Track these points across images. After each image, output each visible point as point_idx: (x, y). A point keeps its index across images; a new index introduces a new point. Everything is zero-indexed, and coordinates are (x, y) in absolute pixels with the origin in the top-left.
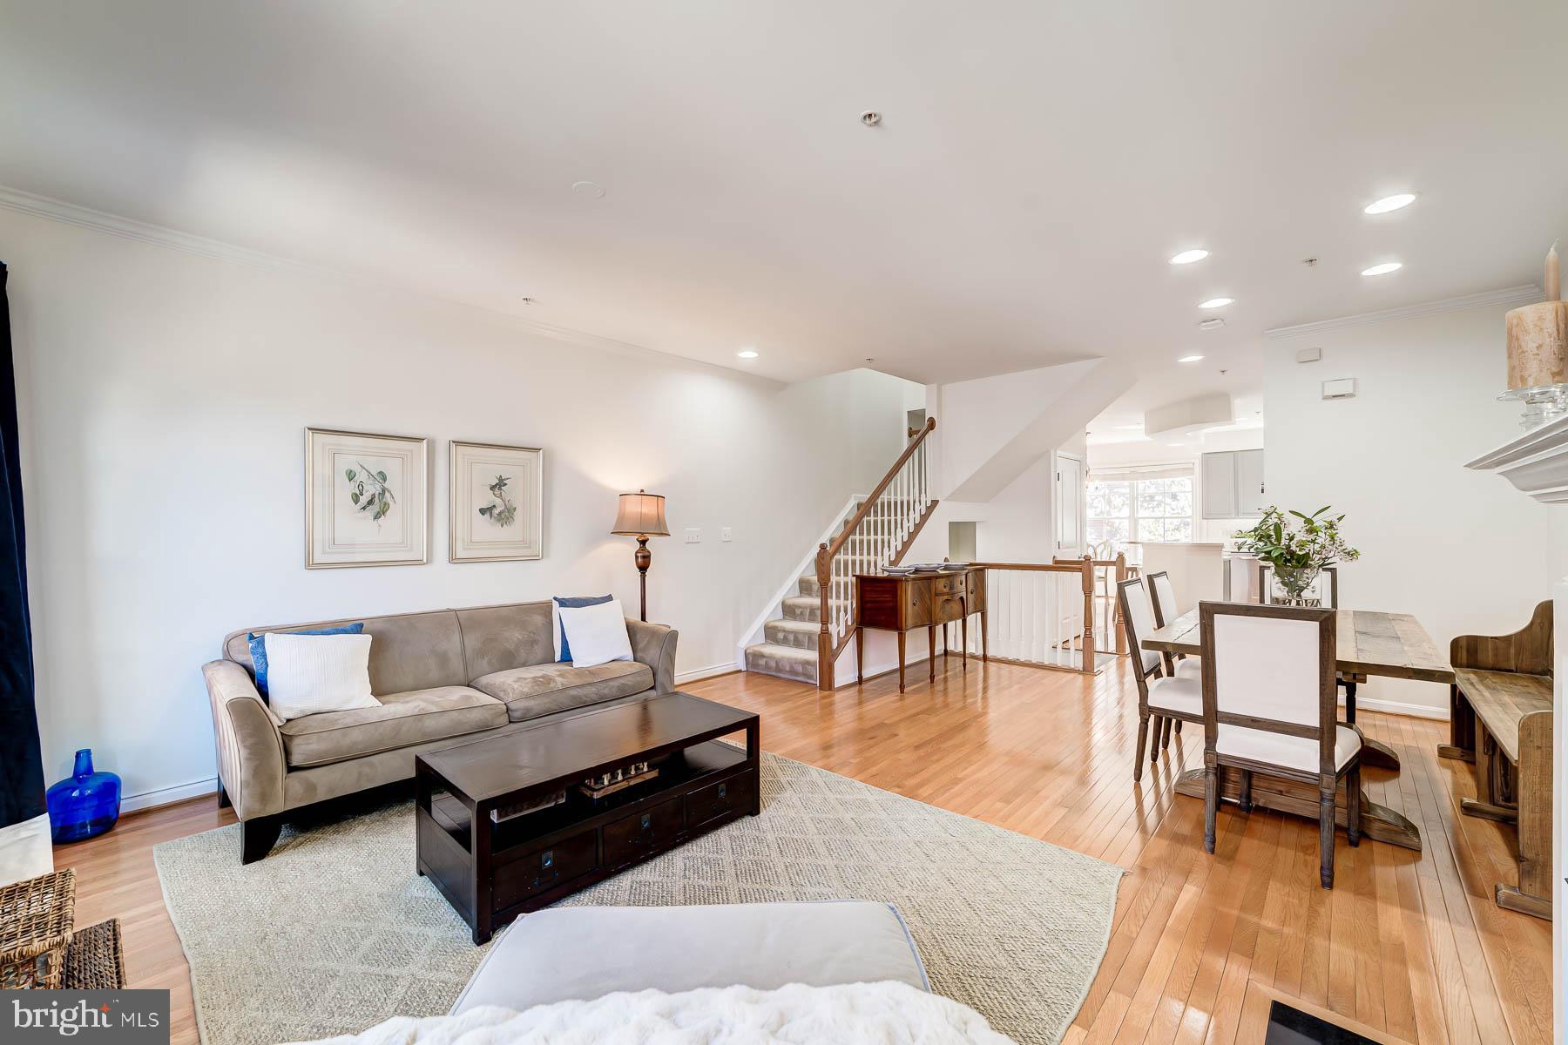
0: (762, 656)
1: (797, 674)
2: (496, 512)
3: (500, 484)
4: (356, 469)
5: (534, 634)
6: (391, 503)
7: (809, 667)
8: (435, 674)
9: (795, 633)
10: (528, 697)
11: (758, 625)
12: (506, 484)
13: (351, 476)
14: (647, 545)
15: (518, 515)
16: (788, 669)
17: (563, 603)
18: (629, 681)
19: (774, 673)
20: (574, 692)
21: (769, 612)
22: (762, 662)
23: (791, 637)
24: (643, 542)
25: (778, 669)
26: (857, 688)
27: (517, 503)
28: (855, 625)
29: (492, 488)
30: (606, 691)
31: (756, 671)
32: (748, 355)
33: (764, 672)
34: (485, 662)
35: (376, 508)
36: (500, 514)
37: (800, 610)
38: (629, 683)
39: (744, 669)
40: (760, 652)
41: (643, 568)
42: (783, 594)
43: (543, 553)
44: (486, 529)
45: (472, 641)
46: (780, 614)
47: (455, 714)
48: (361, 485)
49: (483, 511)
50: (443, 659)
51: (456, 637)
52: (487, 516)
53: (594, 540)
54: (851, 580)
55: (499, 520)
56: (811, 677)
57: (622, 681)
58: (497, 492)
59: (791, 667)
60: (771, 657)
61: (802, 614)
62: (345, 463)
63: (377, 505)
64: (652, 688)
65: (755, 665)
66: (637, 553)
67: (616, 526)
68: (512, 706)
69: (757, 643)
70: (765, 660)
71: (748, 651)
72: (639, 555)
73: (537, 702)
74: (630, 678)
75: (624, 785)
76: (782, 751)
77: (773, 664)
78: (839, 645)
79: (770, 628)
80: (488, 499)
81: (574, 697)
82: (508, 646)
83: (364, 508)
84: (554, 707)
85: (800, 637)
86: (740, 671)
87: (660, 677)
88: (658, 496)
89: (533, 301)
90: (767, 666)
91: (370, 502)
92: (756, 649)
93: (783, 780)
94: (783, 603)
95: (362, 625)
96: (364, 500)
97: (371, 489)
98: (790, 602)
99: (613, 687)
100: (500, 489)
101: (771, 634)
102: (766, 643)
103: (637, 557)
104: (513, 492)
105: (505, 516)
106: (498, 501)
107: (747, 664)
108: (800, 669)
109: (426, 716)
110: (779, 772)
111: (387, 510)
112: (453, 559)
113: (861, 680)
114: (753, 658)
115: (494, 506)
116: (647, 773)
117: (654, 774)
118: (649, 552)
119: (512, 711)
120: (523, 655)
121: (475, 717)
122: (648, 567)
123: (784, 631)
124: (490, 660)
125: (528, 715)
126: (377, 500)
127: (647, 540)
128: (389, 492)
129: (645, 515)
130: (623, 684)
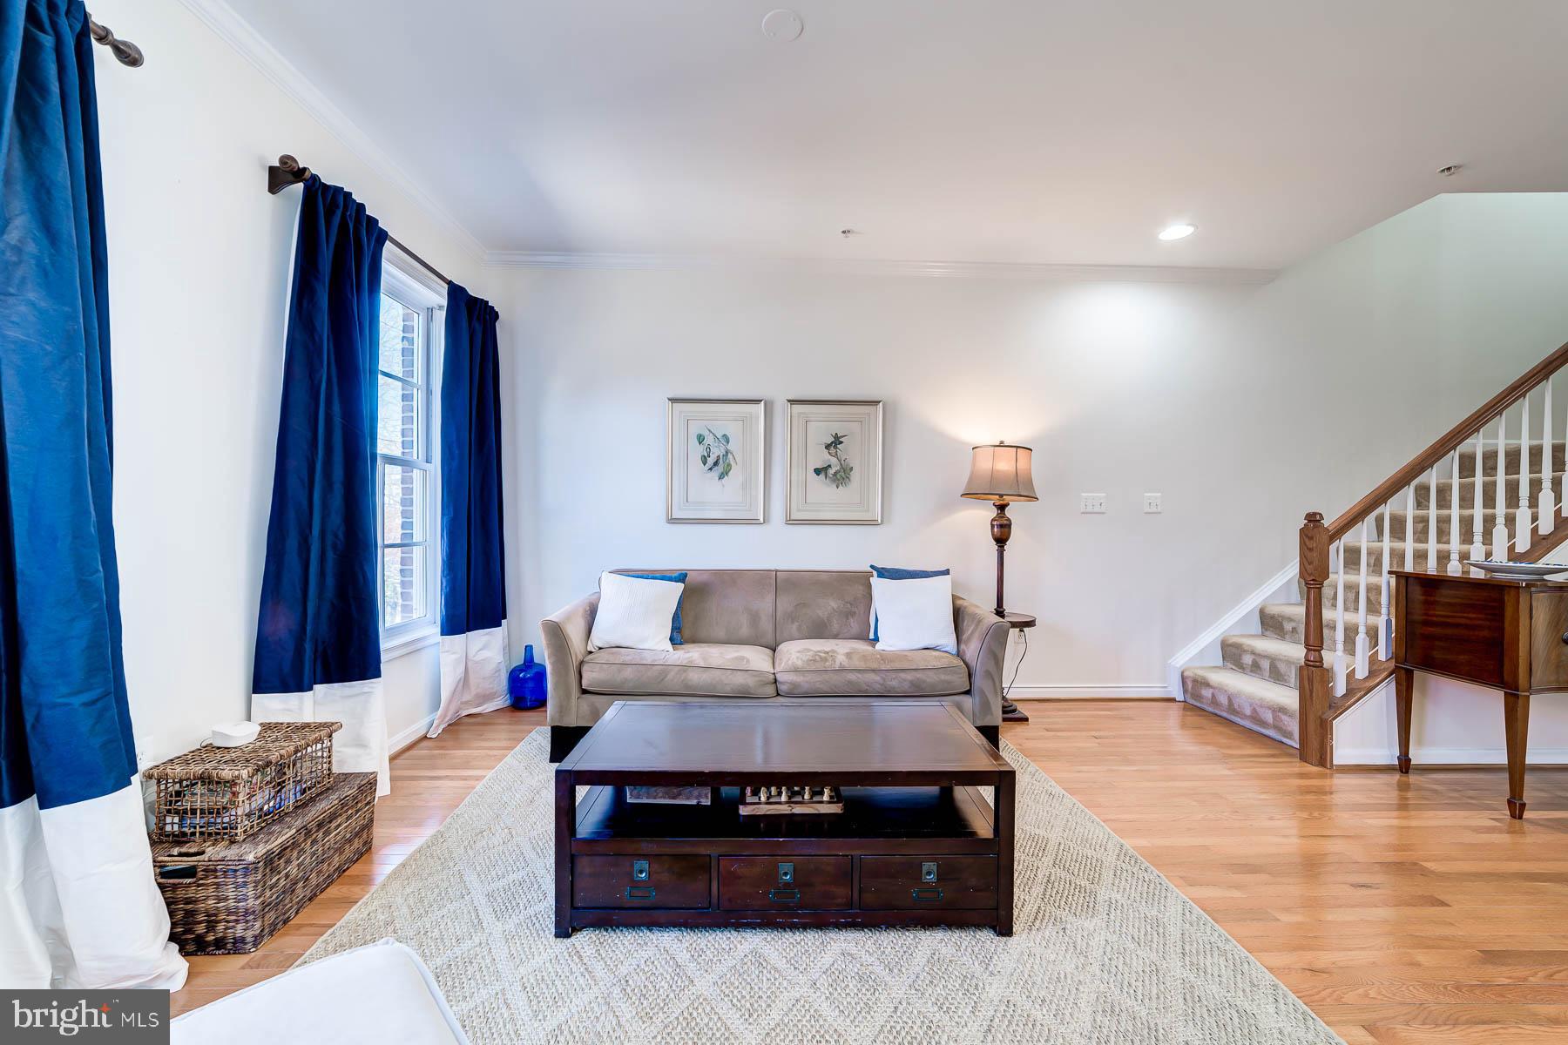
0: (1207, 685)
1: (1263, 723)
2: (831, 471)
3: (837, 441)
4: (706, 433)
5: (851, 604)
6: (732, 463)
7: (1284, 717)
8: (745, 631)
9: (1273, 661)
10: (796, 670)
11: (1209, 637)
12: (841, 442)
13: (701, 439)
14: (1008, 512)
15: (855, 475)
16: (1248, 712)
17: (884, 573)
18: (931, 678)
19: (1225, 714)
20: (852, 677)
21: (1235, 619)
22: (1207, 693)
23: (1266, 664)
24: (1002, 508)
25: (1231, 708)
26: (1397, 777)
27: (855, 462)
28: (1392, 664)
29: (828, 447)
30: (894, 683)
31: (1199, 705)
32: (1176, 232)
33: (1210, 709)
34: (795, 626)
35: (720, 469)
36: (835, 474)
37: (1293, 624)
38: (928, 680)
39: (1180, 697)
40: (1204, 678)
41: (1001, 541)
42: (1264, 598)
43: (882, 517)
44: (822, 491)
45: (786, 604)
46: (1256, 627)
47: (718, 672)
48: (708, 448)
49: (818, 471)
50: (755, 619)
51: (770, 598)
52: (822, 476)
53: (945, 507)
54: (1386, 582)
55: (834, 481)
56: (1289, 735)
57: (919, 675)
58: (832, 450)
59: (1254, 710)
60: (1221, 689)
61: (1294, 630)
62: (695, 429)
63: (719, 465)
64: (968, 692)
65: (1198, 697)
66: (992, 520)
67: (966, 489)
68: (780, 677)
69: (1205, 665)
70: (1211, 691)
71: (1185, 674)
72: (995, 523)
73: (807, 679)
74: (930, 673)
75: (784, 809)
76: (1142, 842)
77: (1223, 700)
78: (1350, 692)
79: (1230, 645)
80: (820, 457)
81: (850, 682)
82: (821, 614)
83: (711, 469)
84: (825, 688)
85: (1282, 667)
86: (1173, 700)
87: (978, 681)
88: (1017, 447)
89: (853, 232)
90: (1214, 701)
91: (716, 464)
92: (1201, 673)
93: (1103, 894)
94: (1262, 612)
95: (686, 575)
96: (711, 461)
97: (717, 452)
98: (1274, 610)
99: (905, 680)
100: (835, 447)
101: (1232, 654)
102: (1224, 667)
103: (992, 526)
104: (850, 451)
105: (841, 476)
106: (834, 460)
107: (1185, 691)
108: (1269, 717)
109: (690, 669)
110: (1108, 876)
111: (730, 470)
112: (790, 521)
113: (1405, 765)
114: (1193, 685)
115: (830, 466)
116: (826, 806)
117: (836, 809)
118: (1009, 520)
119: (781, 683)
120: (835, 626)
121: (739, 680)
122: (1007, 540)
123: (1253, 653)
124: (800, 626)
125: (796, 691)
126: (721, 461)
127: (1007, 505)
128: (732, 453)
129: (998, 471)
130: (918, 679)
